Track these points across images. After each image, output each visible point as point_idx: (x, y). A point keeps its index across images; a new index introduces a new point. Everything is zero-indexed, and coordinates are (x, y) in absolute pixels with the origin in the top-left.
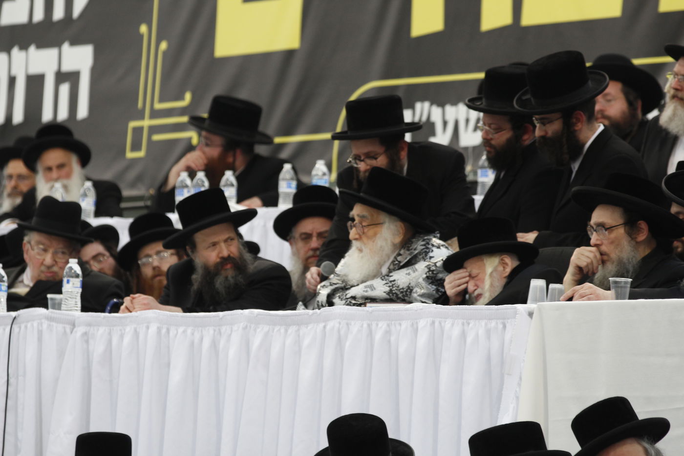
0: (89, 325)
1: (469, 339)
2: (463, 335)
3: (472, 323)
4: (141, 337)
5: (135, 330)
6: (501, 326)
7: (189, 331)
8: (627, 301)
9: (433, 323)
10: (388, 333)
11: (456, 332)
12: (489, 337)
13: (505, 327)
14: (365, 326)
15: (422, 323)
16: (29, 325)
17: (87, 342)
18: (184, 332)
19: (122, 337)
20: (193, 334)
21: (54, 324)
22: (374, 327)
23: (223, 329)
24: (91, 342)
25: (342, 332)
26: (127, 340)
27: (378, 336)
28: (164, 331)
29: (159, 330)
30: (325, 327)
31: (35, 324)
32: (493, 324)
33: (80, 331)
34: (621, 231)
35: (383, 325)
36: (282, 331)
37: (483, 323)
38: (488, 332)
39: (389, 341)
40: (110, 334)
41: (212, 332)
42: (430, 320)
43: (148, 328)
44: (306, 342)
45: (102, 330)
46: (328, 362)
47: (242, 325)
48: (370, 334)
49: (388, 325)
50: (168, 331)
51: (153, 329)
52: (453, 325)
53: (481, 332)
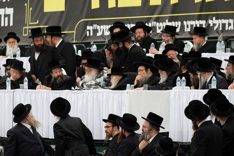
0: (31, 93)
1: (115, 98)
2: (113, 97)
3: (115, 94)
4: (43, 96)
5: (41, 94)
6: (121, 95)
7: (53, 94)
8: (147, 90)
9: (107, 94)
10: (97, 96)
11: (112, 96)
12: (119, 97)
13: (122, 95)
14: (92, 94)
15: (104, 94)
16: (17, 93)
17: (30, 96)
18: (52, 94)
19: (38, 95)
20: (54, 95)
21: (23, 92)
22: (94, 94)
23: (61, 94)
24: (31, 96)
25: (87, 95)
26: (40, 96)
27: (95, 96)
28: (48, 94)
29: (47, 94)
30: (83, 94)
31: (19, 92)
32: (119, 94)
33: (29, 94)
34: (144, 71)
35: (96, 94)
36: (74, 95)
37: (117, 94)
38: (119, 96)
39: (98, 98)
40: (36, 94)
41: (58, 95)
42: (106, 93)
43: (44, 93)
44: (80, 97)
45: (34, 94)
46: (84, 102)
47: (65, 93)
48: (93, 96)
49: (97, 94)
50: (49, 94)
51: (45, 94)
52: (111, 94)
53: (117, 96)
